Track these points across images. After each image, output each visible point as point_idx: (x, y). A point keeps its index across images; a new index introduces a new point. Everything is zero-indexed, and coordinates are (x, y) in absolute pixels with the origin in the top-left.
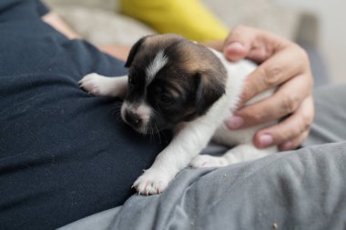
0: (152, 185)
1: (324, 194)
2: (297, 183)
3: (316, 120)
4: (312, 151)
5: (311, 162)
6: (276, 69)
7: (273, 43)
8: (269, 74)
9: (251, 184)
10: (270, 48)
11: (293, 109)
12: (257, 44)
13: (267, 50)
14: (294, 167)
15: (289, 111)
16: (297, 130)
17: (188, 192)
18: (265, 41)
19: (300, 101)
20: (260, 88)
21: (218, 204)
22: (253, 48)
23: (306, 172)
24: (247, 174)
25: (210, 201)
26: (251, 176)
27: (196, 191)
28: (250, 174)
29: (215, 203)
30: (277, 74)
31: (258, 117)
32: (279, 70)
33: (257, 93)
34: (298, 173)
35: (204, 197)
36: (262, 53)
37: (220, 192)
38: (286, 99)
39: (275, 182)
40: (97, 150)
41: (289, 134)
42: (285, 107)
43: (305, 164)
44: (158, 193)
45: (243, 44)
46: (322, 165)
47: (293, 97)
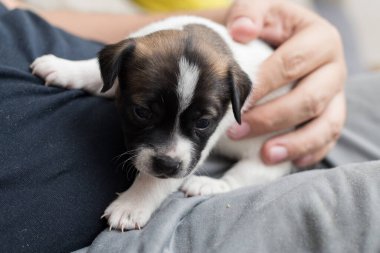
0: (129, 217)
1: (364, 234)
2: (326, 219)
3: (348, 124)
4: (346, 173)
5: (346, 189)
6: (298, 57)
7: (293, 18)
8: (288, 63)
9: (265, 220)
10: (289, 24)
11: (318, 112)
12: (271, 19)
13: (284, 28)
14: (322, 197)
15: (312, 115)
16: (321, 140)
17: (179, 229)
18: (281, 14)
19: (327, 100)
20: (275, 83)
21: (220, 247)
22: (266, 24)
23: (339, 203)
24: (259, 205)
25: (209, 242)
26: (265, 208)
27: (190, 228)
28: (263, 204)
29: (216, 245)
30: (298, 63)
31: (270, 123)
32: (301, 58)
33: (271, 90)
34: (328, 204)
35: (201, 236)
36: (277, 32)
37: (222, 230)
38: (308, 99)
39: (298, 216)
40: (57, 171)
41: (309, 146)
42: (307, 109)
43: (337, 191)
44: (137, 228)
45: (253, 21)
46: (360, 194)
47: (318, 95)
